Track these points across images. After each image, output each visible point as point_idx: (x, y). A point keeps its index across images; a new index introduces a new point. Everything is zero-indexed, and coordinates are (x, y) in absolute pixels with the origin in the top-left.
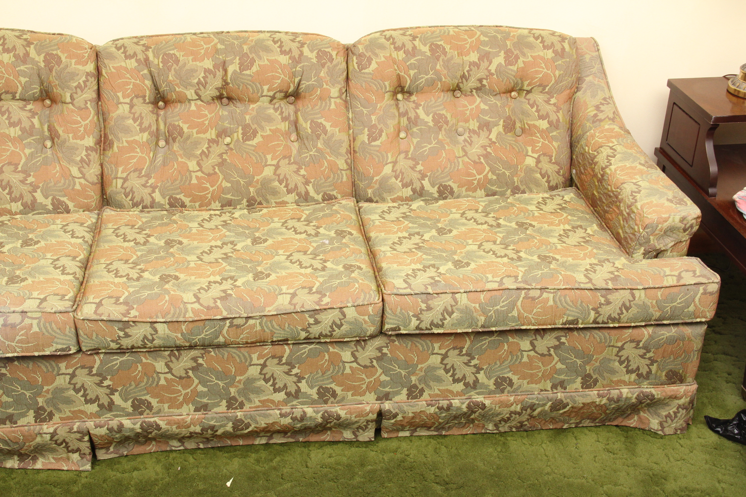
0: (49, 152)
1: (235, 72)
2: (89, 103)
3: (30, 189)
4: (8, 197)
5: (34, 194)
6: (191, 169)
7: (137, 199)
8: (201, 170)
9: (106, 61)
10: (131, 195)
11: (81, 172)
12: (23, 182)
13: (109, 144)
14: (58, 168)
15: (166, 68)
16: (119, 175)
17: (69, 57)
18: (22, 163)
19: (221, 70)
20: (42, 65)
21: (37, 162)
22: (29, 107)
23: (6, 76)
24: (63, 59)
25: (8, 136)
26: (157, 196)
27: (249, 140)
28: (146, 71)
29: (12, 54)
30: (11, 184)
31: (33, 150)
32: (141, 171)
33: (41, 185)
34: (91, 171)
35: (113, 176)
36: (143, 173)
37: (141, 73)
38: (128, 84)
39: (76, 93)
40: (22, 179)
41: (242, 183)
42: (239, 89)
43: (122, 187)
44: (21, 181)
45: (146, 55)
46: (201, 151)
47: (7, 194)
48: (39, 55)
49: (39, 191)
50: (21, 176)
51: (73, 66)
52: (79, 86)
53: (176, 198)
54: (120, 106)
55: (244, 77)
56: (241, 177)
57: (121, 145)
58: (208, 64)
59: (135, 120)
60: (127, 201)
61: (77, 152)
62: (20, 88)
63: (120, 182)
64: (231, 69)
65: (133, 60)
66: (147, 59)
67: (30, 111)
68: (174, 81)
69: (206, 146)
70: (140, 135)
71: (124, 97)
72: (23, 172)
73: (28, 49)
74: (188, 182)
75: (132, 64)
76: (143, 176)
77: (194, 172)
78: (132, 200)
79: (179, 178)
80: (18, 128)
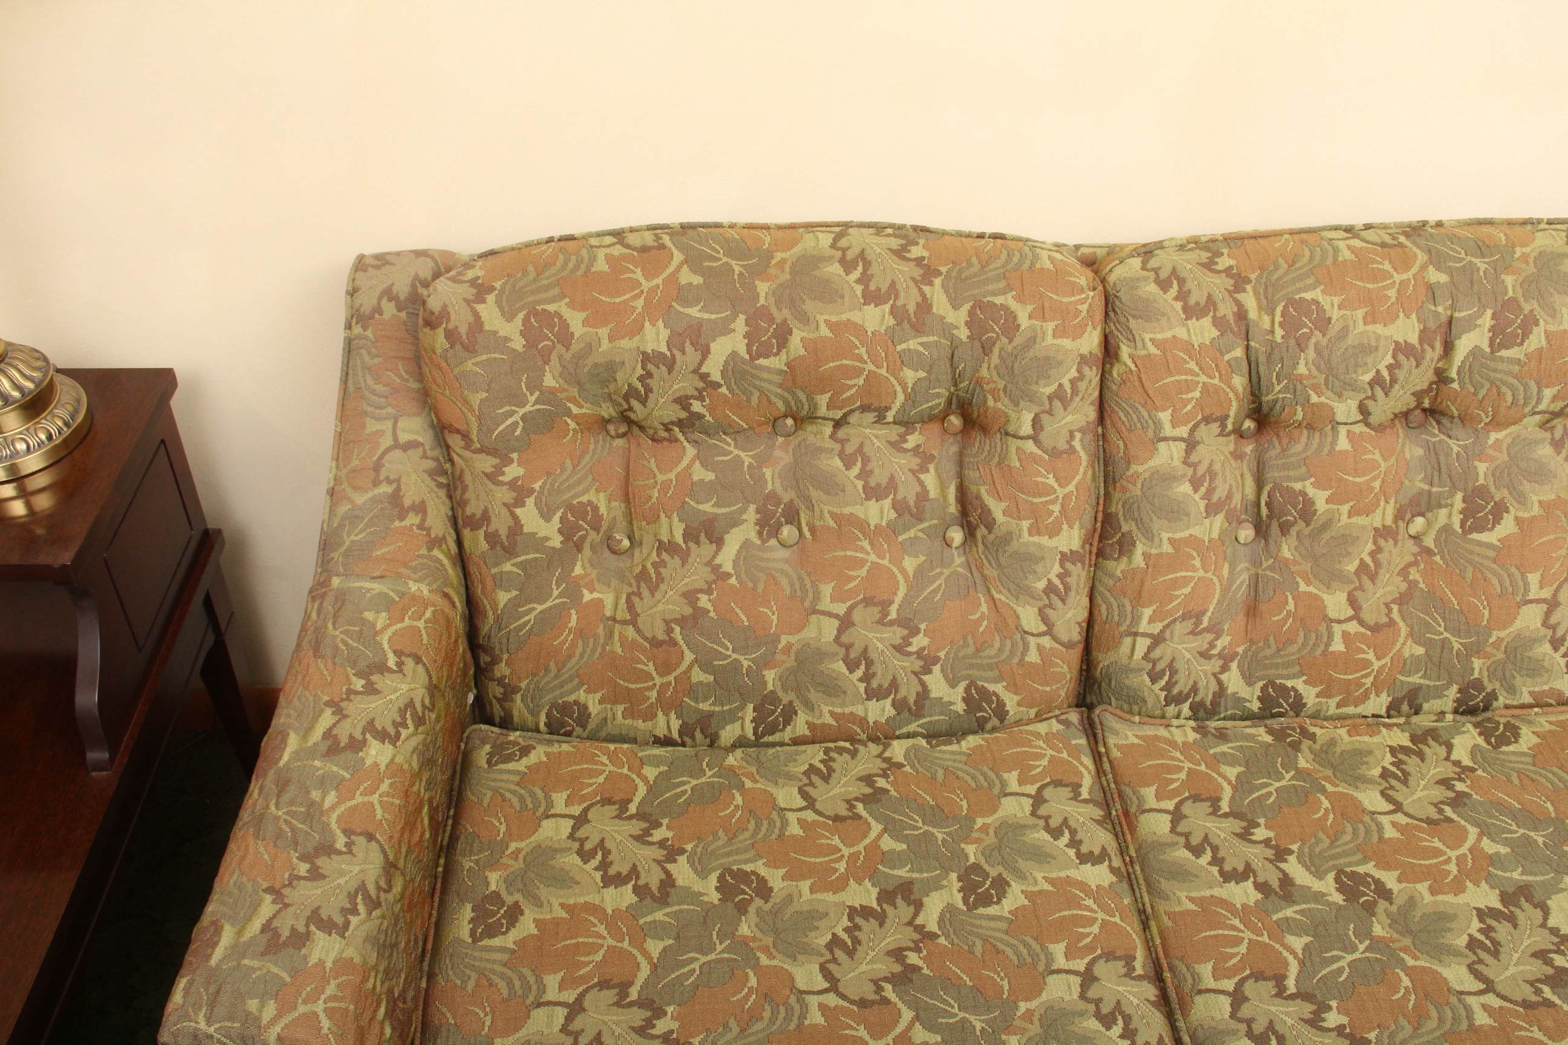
0: (959, 560)
1: (1476, 352)
2: (1078, 435)
3: (918, 664)
4: (862, 687)
5: (925, 678)
6: (1332, 614)
7: (1182, 685)
8: (1357, 617)
9: (1133, 324)
10: (1166, 678)
11: (1045, 619)
12: (900, 649)
13: (1120, 542)
14: (984, 608)
15: (1292, 342)
16: (1143, 627)
17: (1040, 313)
18: (898, 599)
19: (1438, 345)
20: (963, 334)
21: (935, 591)
22: (913, 440)
23: (870, 367)
24: (1024, 321)
25: (862, 525)
26: (1234, 680)
27: (1481, 529)
28: (1239, 352)
29: (887, 308)
30: (873, 655)
31: (922, 558)
32: (1198, 617)
33: (942, 654)
34: (1068, 616)
35: (1123, 628)
36: (1205, 624)
37: (1227, 357)
38: (1189, 387)
39: (1050, 412)
40: (898, 641)
41: (1456, 646)
42: (1475, 394)
43: (1145, 657)
44: (895, 647)
45: (1239, 304)
46: (1357, 563)
47: (861, 680)
48: (956, 307)
49: (937, 669)
50: (896, 634)
51: (1050, 340)
52: (1059, 395)
53: (1284, 689)
54: (1162, 446)
55: (1501, 366)
56: (1457, 633)
57: (1154, 551)
58: (1407, 330)
59: (1196, 484)
60: (1155, 693)
61: (1039, 568)
62: (901, 398)
63: (1142, 644)
64: (1464, 345)
65: (1207, 321)
66: (1241, 315)
67: (916, 450)
68: (1310, 376)
69: (1370, 546)
70: (1207, 522)
71: (1174, 424)
72: (901, 622)
73: (926, 289)
74: (1322, 647)
75: (1203, 331)
76: (1204, 630)
77: (1339, 622)
78: (1168, 687)
79: (1300, 639)
80: (887, 503)
